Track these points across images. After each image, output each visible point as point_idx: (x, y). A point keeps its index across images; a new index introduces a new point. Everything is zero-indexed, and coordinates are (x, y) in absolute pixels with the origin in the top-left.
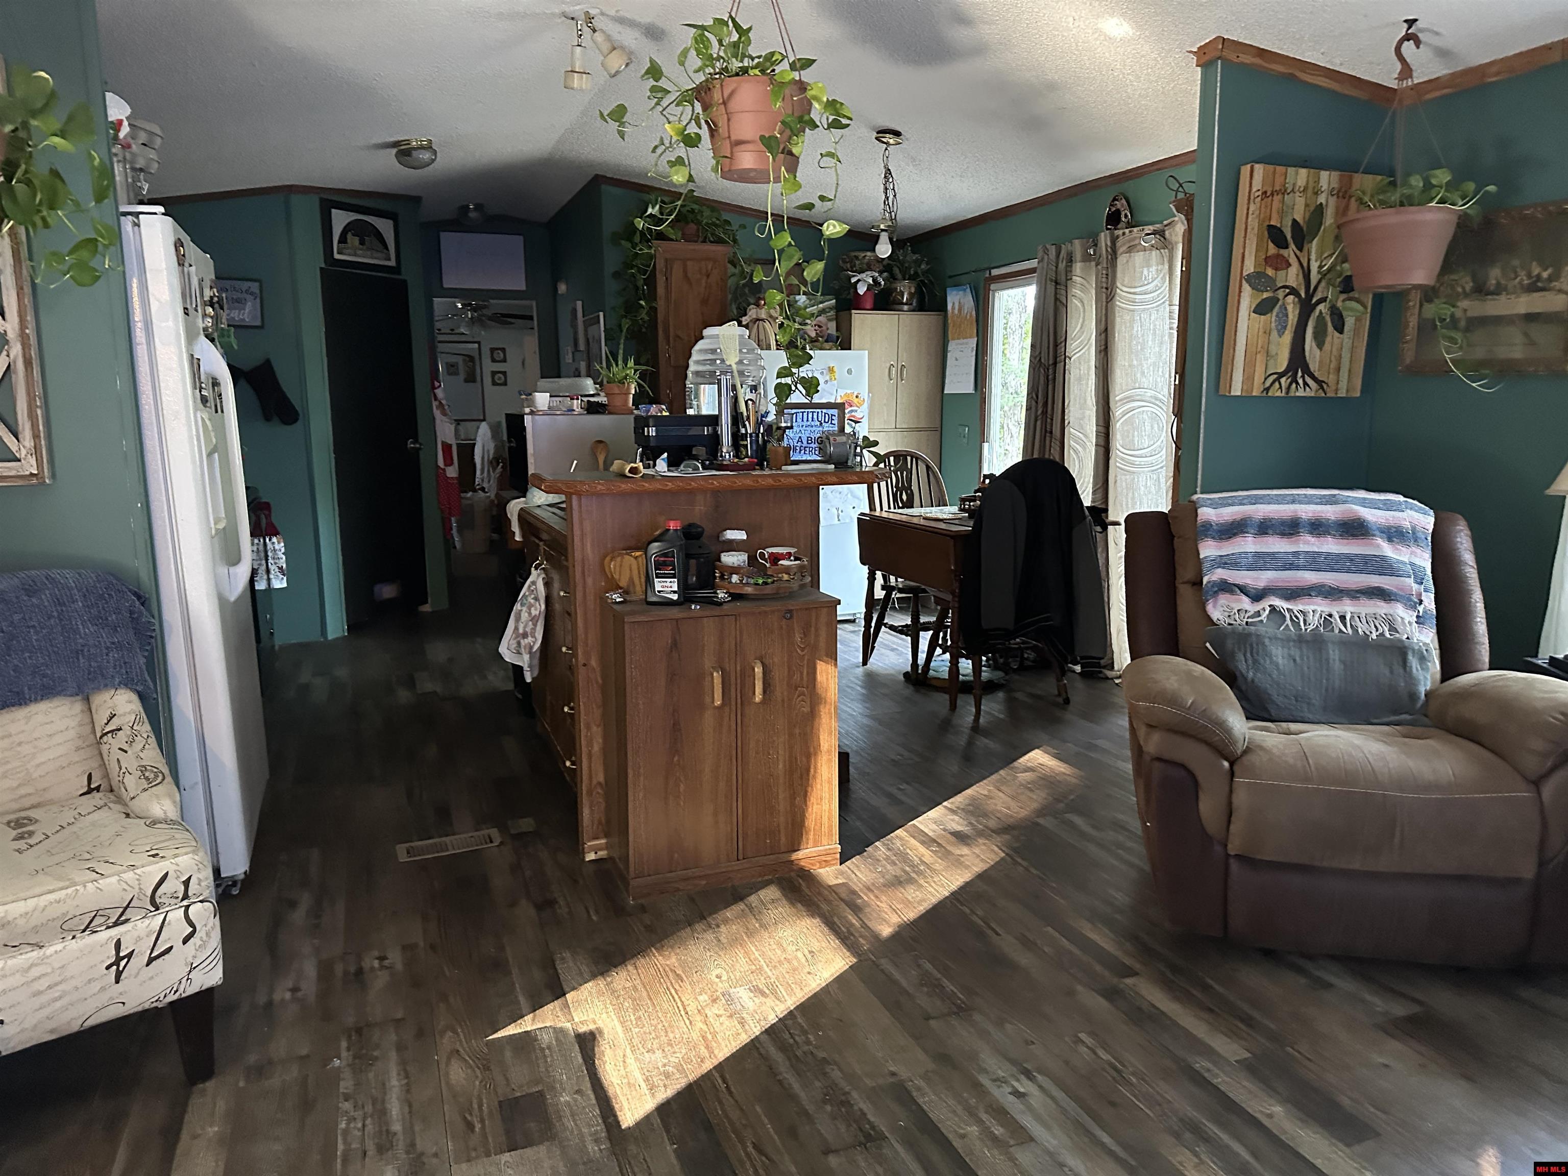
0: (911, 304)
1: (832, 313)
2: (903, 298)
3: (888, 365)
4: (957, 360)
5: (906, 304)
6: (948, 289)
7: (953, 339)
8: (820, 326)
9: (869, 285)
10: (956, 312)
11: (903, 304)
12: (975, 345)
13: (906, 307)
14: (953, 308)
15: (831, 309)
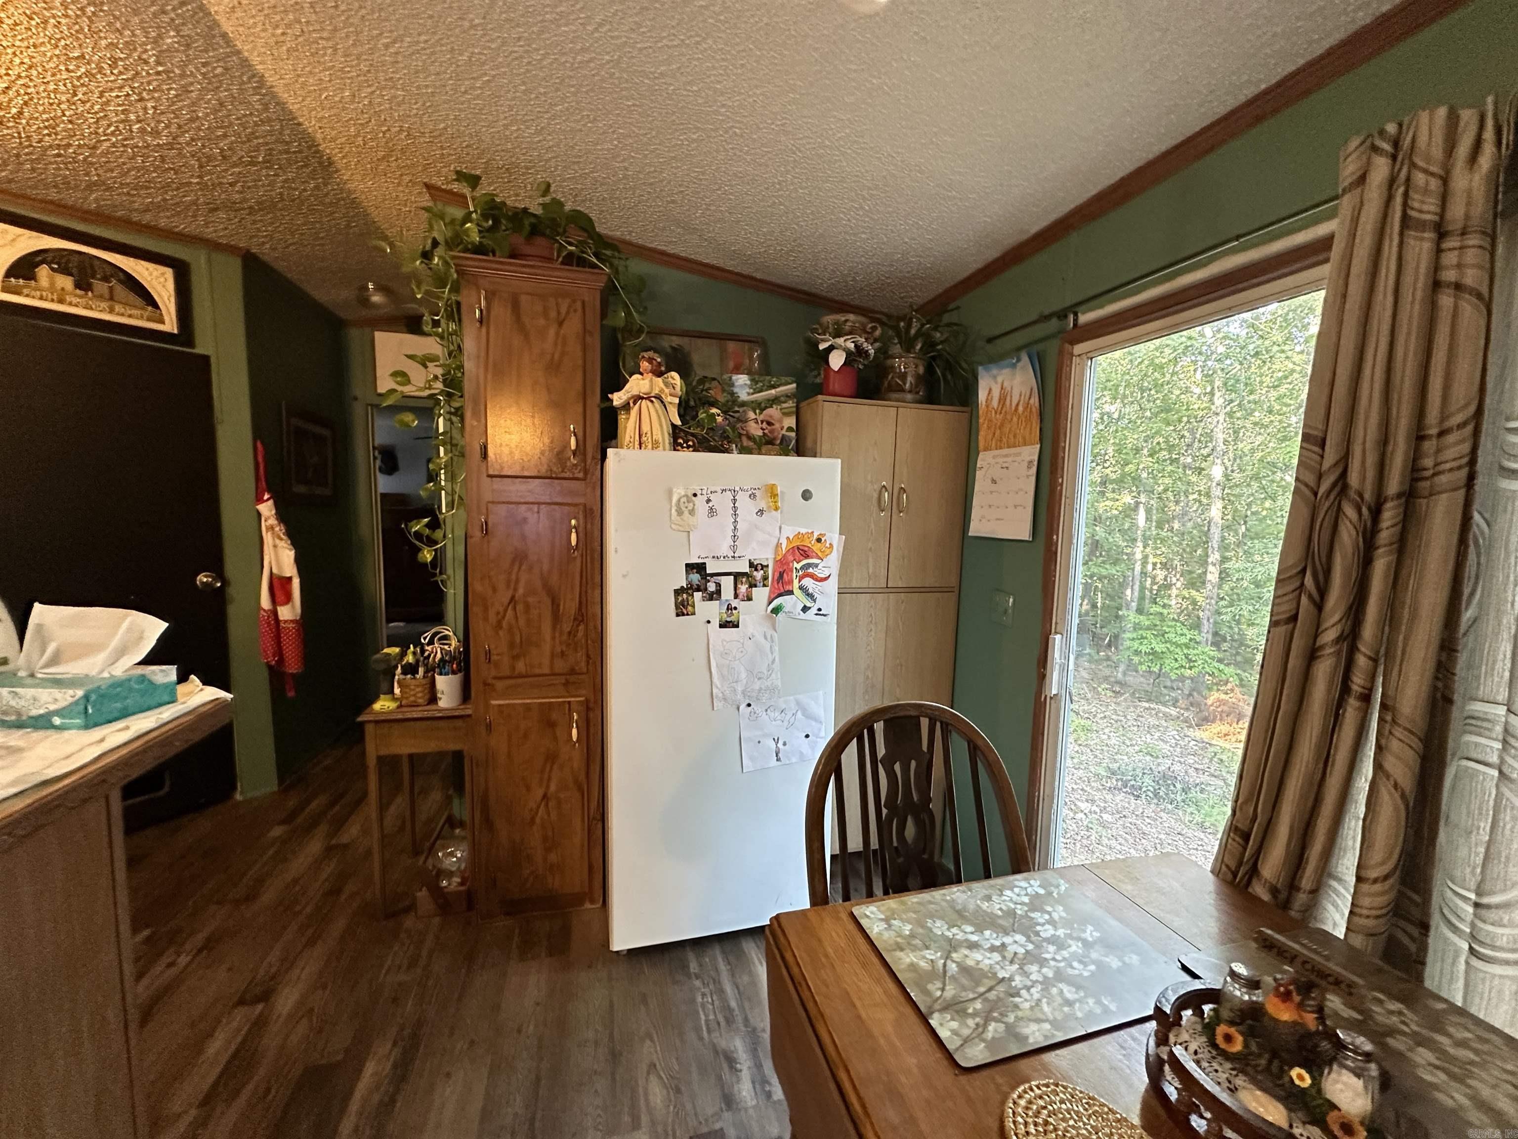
0: (917, 393)
1: (791, 404)
2: (905, 384)
3: (877, 487)
4: (994, 482)
5: (910, 392)
6: (980, 369)
7: (986, 449)
8: (769, 423)
9: (849, 353)
10: (995, 403)
11: (903, 391)
12: (1036, 458)
13: (909, 397)
14: (989, 400)
15: (788, 397)
